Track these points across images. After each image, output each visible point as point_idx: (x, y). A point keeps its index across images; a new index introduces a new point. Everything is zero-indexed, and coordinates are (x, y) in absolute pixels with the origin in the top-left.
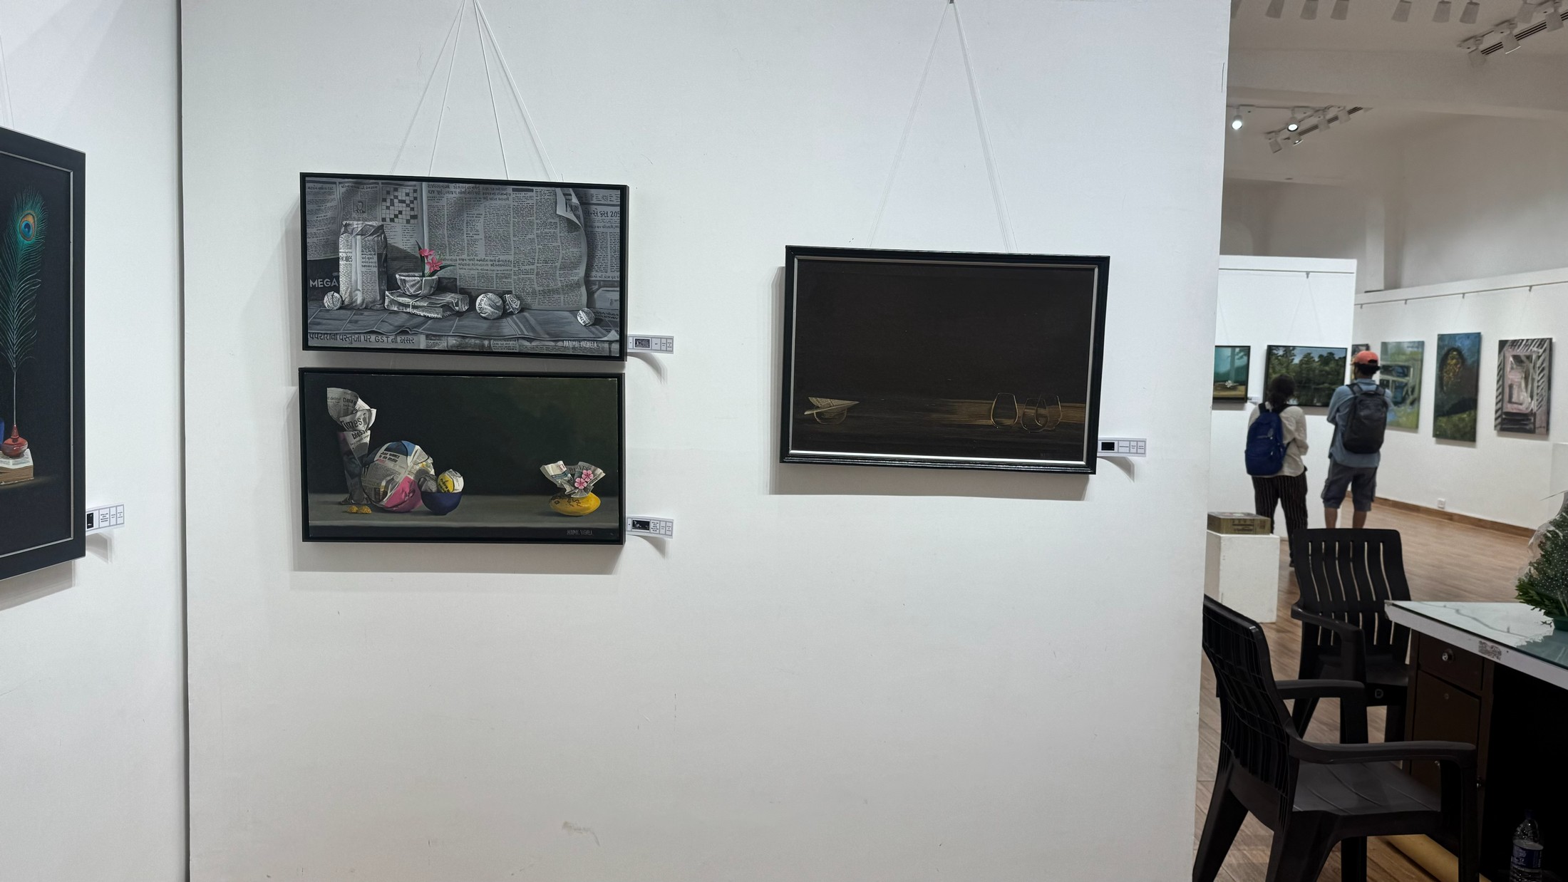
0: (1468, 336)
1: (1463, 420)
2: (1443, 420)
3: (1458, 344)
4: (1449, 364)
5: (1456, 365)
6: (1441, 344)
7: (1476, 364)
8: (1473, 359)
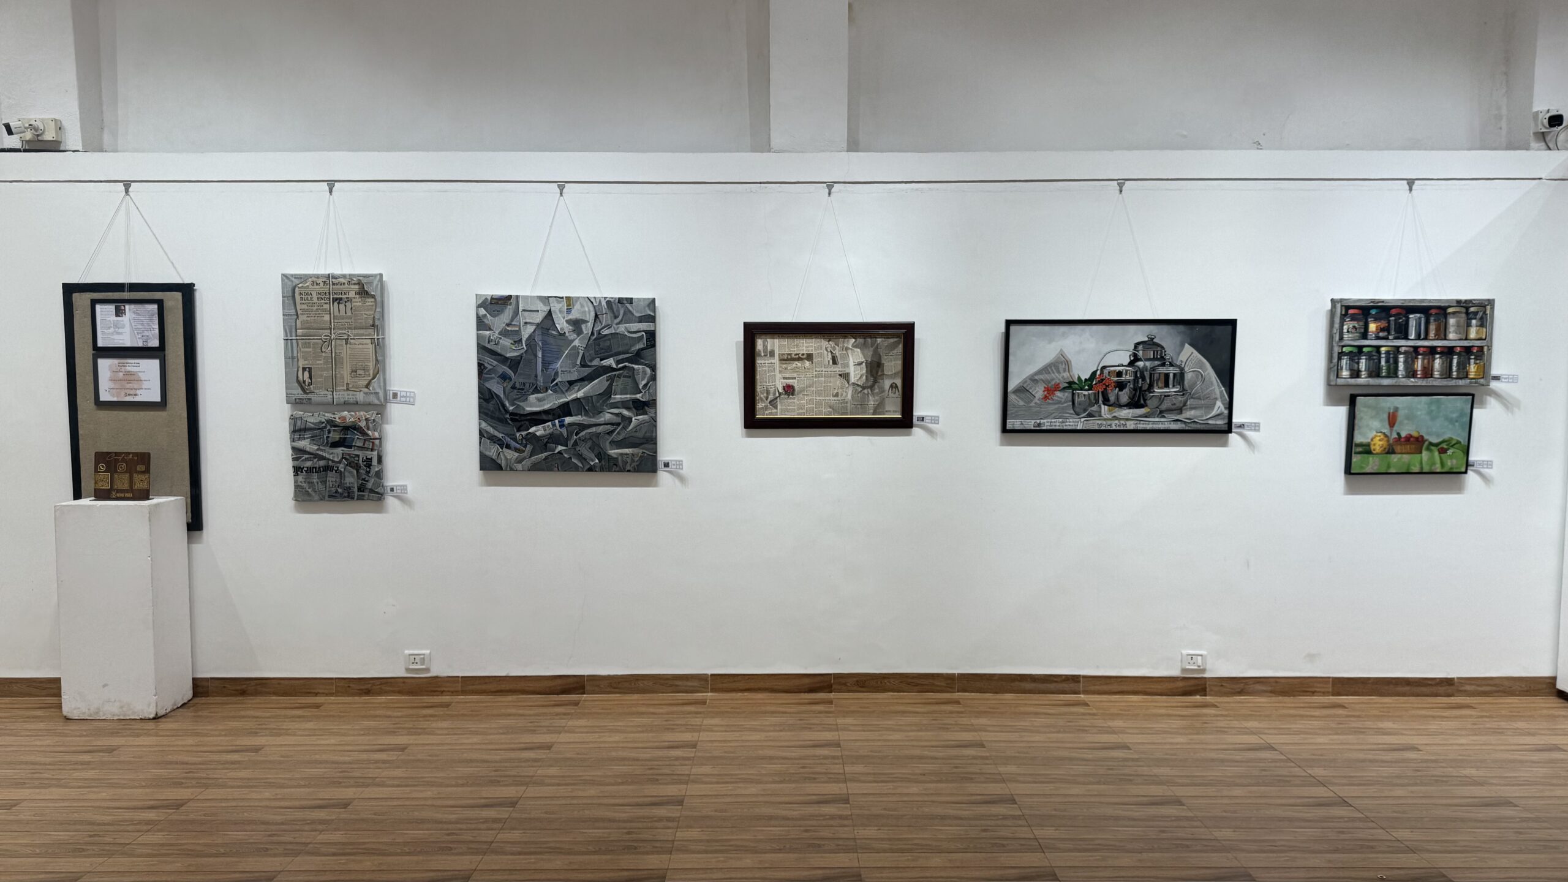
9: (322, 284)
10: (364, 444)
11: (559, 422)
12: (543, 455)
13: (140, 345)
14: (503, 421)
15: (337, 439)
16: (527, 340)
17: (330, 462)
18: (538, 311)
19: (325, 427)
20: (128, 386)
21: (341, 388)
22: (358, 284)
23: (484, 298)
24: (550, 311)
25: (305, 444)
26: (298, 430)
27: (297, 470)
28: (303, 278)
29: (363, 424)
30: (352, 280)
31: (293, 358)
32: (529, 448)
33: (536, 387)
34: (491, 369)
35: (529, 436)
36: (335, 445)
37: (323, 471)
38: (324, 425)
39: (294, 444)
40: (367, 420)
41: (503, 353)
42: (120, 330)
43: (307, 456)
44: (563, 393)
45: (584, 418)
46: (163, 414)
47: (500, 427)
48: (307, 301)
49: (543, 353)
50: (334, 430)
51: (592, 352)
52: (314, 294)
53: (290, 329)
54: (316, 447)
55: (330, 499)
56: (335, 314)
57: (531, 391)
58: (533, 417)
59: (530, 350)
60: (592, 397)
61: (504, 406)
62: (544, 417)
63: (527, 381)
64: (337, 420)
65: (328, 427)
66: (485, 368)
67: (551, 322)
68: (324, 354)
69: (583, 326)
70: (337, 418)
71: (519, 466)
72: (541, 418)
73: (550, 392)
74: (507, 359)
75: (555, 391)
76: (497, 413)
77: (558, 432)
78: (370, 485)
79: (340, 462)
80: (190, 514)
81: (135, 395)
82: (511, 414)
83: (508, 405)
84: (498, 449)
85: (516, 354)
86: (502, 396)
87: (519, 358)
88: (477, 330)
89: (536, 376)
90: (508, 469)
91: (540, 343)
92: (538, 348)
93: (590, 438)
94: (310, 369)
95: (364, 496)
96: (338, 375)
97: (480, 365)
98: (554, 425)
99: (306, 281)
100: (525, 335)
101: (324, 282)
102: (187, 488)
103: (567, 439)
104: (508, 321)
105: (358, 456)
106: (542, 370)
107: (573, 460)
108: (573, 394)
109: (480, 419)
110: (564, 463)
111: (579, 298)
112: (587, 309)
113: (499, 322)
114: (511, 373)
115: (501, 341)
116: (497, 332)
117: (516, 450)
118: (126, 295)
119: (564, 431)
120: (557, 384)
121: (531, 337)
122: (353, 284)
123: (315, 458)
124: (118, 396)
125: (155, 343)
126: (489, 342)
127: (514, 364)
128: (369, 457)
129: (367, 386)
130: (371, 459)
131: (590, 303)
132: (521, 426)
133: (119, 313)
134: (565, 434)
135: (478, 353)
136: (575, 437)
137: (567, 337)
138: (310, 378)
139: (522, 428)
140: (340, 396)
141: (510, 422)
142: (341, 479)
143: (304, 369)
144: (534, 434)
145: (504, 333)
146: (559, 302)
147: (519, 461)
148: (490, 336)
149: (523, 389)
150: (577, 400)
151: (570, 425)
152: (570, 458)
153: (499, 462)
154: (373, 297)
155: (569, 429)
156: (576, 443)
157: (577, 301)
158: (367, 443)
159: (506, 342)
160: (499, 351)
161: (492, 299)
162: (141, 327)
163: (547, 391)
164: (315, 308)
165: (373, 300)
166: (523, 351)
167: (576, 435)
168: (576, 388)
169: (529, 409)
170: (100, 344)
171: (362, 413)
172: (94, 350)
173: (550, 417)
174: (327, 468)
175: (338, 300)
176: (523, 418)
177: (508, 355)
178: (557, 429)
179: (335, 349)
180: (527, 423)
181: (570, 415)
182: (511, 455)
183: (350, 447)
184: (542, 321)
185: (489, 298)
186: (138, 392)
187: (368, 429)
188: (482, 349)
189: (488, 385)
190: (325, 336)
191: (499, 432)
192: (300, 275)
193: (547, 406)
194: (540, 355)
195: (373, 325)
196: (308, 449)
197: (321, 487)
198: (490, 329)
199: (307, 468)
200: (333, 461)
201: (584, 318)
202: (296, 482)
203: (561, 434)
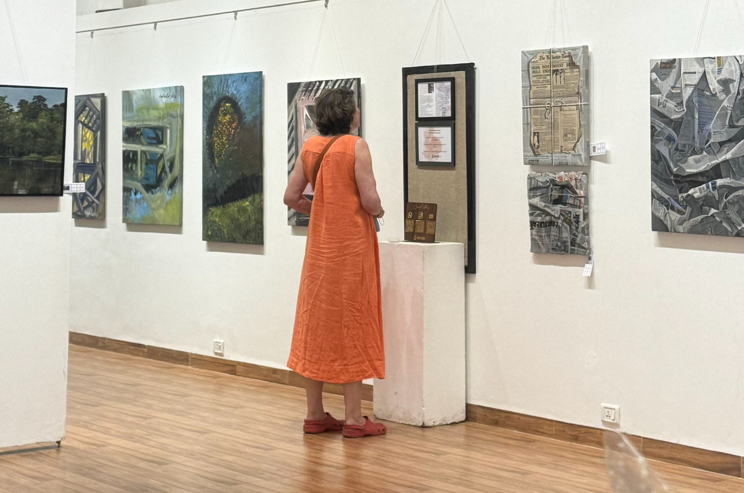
0: (244, 77)
1: (244, 210)
2: (216, 211)
3: (232, 91)
4: (220, 122)
5: (230, 123)
6: (208, 91)
7: (258, 122)
8: (253, 114)
9: (546, 58)
10: (574, 203)
11: (712, 184)
12: (699, 218)
13: (441, 116)
14: (668, 182)
15: (557, 197)
16: (687, 102)
17: (553, 218)
18: (695, 73)
19: (549, 186)
20: (434, 149)
21: (558, 151)
22: (569, 56)
23: (655, 63)
24: (705, 72)
25: (536, 201)
26: (533, 189)
27: (533, 224)
28: (534, 53)
29: (573, 183)
30: (565, 53)
31: (528, 124)
32: (689, 210)
33: (694, 149)
34: (660, 131)
35: (688, 198)
36: (556, 202)
37: (548, 226)
38: (548, 184)
39: (530, 200)
40: (576, 179)
41: (669, 115)
42: (431, 104)
43: (538, 212)
44: (715, 154)
45: (732, 180)
46: (453, 172)
47: (666, 188)
48: (536, 74)
49: (699, 114)
50: (555, 189)
51: (738, 112)
52: (541, 67)
53: (526, 99)
54: (543, 204)
55: (553, 251)
56: (554, 85)
57: (690, 152)
58: (692, 179)
59: (689, 112)
60: (738, 158)
61: (669, 167)
62: (700, 179)
63: (686, 142)
64: (557, 179)
65: (551, 186)
66: (656, 130)
67: (706, 83)
68: (547, 120)
69: (731, 86)
70: (557, 178)
71: (681, 228)
72: (698, 180)
73: (705, 153)
74: (672, 120)
75: (709, 153)
76: (664, 174)
77: (711, 195)
78: (578, 241)
79: (559, 218)
80: (467, 259)
81: (438, 157)
82: (676, 176)
83: (672, 166)
84: (665, 211)
85: (679, 116)
86: (668, 157)
87: (680, 120)
88: (651, 94)
89: (694, 138)
90: (673, 231)
91: (697, 105)
92: (695, 110)
93: (738, 202)
94: (538, 133)
95: (574, 250)
96: (555, 139)
97: (652, 127)
98: (708, 187)
99: (535, 57)
100: (685, 97)
101: (547, 56)
102: (466, 236)
103: (719, 202)
104: (672, 85)
105: (570, 212)
106: (699, 132)
107: (724, 224)
108: (723, 155)
109: (652, 181)
110: (716, 227)
111: (727, 57)
112: (733, 68)
113: (666, 86)
114: (674, 134)
115: (667, 104)
116: (665, 95)
117: (679, 212)
118: (435, 75)
119: (716, 193)
120: (710, 144)
121: (690, 99)
122: (566, 57)
123: (543, 214)
124: (428, 157)
125: (449, 114)
126: (658, 106)
127: (677, 125)
128: (578, 214)
129: (574, 149)
130: (579, 216)
131: (736, 62)
132: (682, 188)
133: (430, 90)
134: (717, 197)
135: (651, 117)
136: (725, 200)
137: (718, 97)
138: (538, 142)
139: (682, 191)
140: (557, 157)
141: (674, 183)
142: (559, 234)
143: (534, 133)
144: (691, 196)
145: (671, 96)
146: (711, 63)
147: (681, 223)
148: (659, 100)
149: (684, 151)
150: (726, 161)
151: (722, 187)
152: (721, 222)
153: (665, 223)
154: (578, 67)
155: (720, 191)
156: (725, 207)
157: (726, 61)
158: (576, 201)
159: (671, 104)
160: (666, 113)
161: (662, 63)
162: (441, 100)
163: (702, 152)
164: (541, 80)
165: (578, 70)
166: (684, 112)
167: (726, 198)
168: (726, 149)
169: (689, 171)
170: (420, 116)
171: (573, 173)
172: (416, 120)
173: (705, 179)
174: (551, 223)
175: (556, 72)
176: (684, 180)
177: (673, 117)
178: (710, 192)
179: (554, 116)
180: (687, 184)
181: (722, 178)
182: (674, 216)
183: (565, 204)
184: (699, 82)
185: (659, 63)
186: (440, 154)
187: (577, 188)
188: (655, 113)
189: (658, 147)
190: (548, 104)
191: (666, 193)
192: (533, 51)
193: (702, 168)
194: (697, 116)
195: (578, 93)
196: (539, 206)
197: (546, 240)
198: (660, 93)
199: (538, 222)
200: (555, 217)
201: (731, 78)
202: (531, 234)
203: (714, 197)
